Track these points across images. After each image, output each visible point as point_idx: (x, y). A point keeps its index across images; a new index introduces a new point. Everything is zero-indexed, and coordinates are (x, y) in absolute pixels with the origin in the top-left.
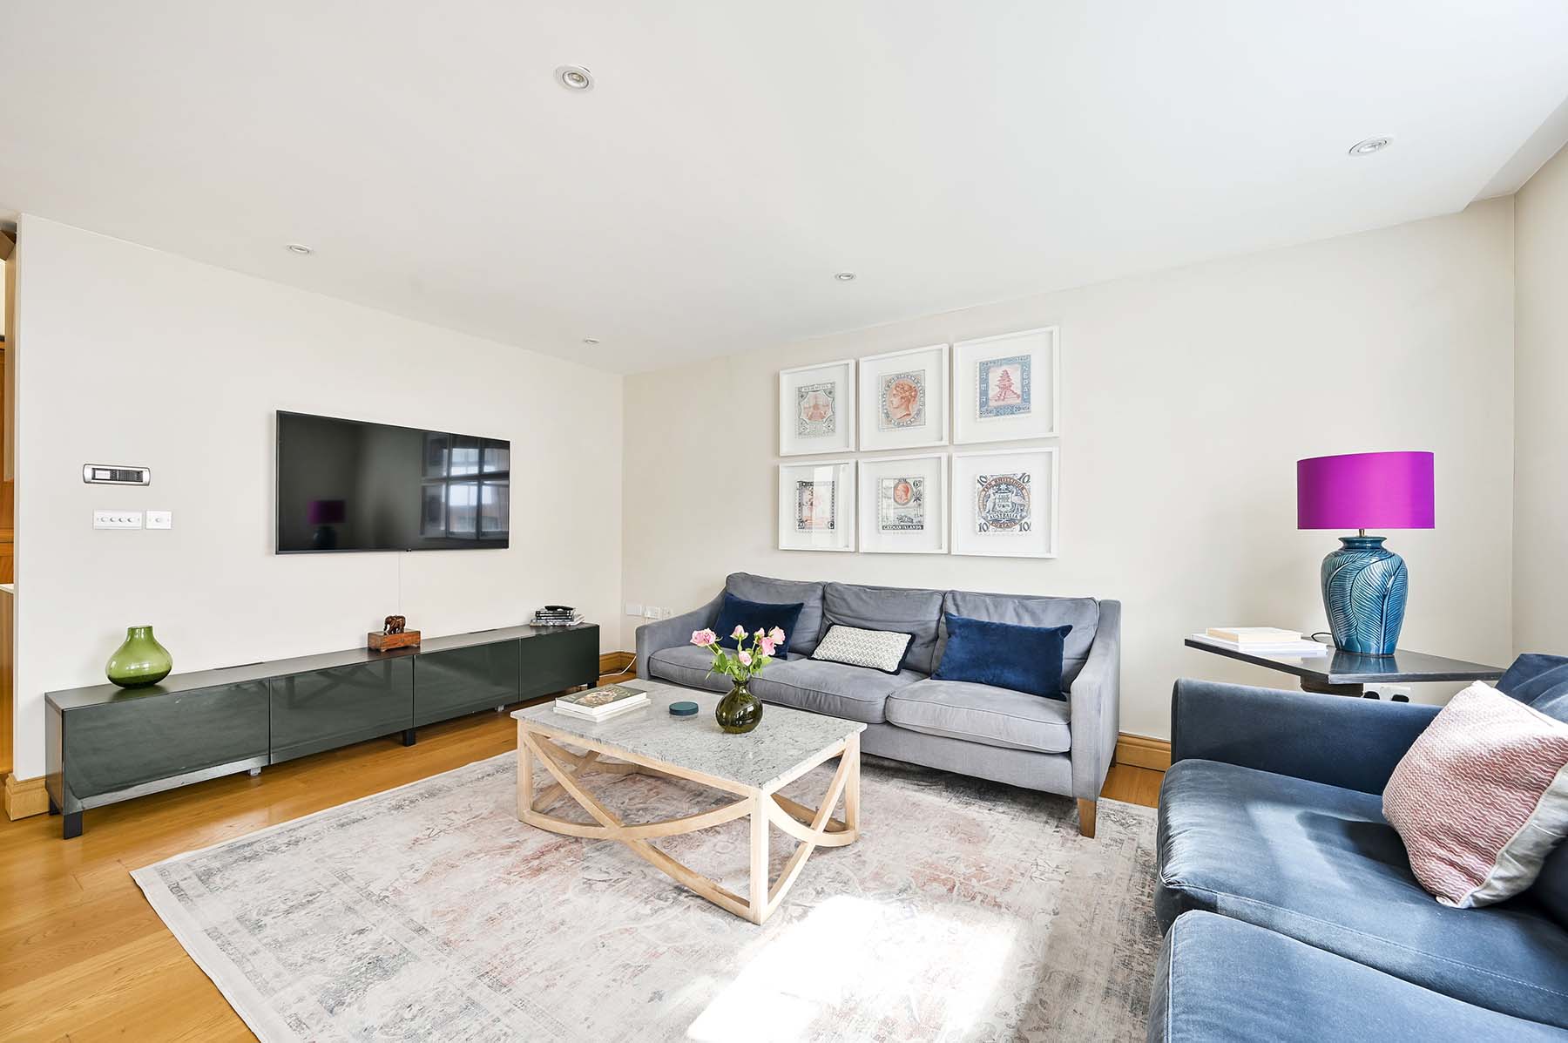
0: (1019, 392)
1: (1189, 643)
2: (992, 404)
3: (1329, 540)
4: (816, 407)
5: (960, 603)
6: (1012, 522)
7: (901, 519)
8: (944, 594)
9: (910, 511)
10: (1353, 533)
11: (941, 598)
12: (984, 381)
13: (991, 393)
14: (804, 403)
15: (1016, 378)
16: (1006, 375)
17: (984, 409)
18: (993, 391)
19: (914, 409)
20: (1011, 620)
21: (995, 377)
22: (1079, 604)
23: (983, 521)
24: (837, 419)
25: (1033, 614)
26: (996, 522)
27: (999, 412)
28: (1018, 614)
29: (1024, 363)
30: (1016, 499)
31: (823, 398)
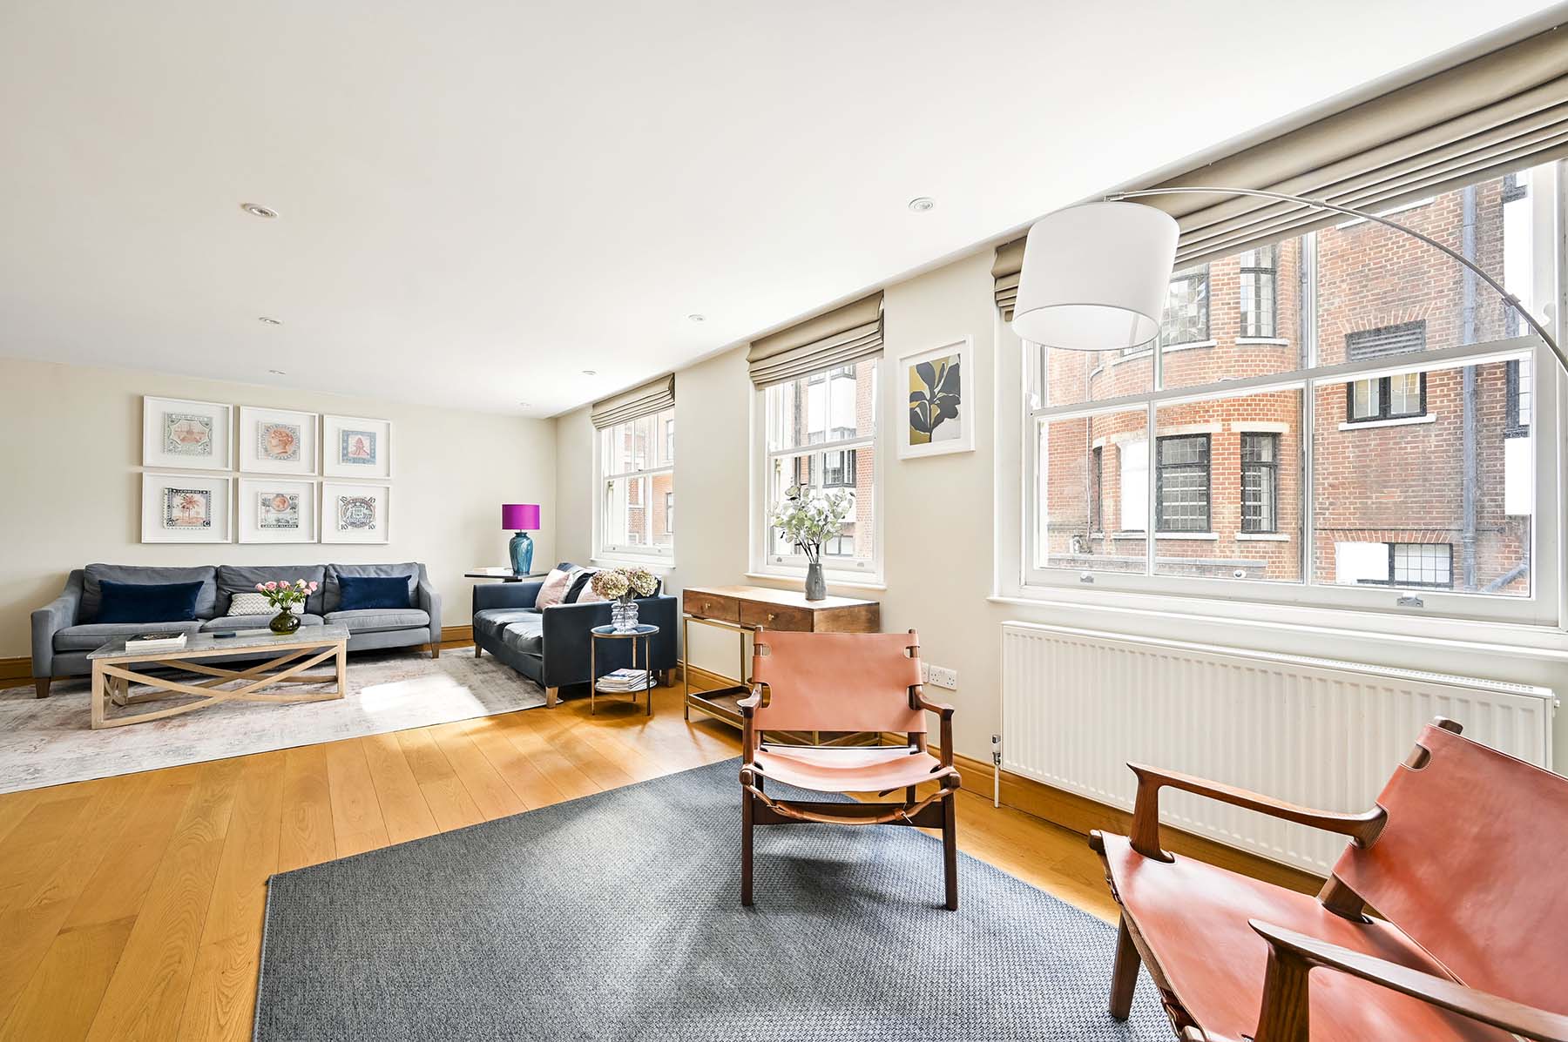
0: (369, 452)
1: (466, 576)
2: (351, 455)
3: (512, 533)
4: (190, 432)
5: (339, 569)
6: (363, 524)
7: (278, 521)
8: (326, 568)
9: (287, 515)
10: (518, 531)
11: (324, 570)
12: (345, 441)
13: (350, 450)
14: (173, 427)
15: (366, 443)
16: (360, 441)
17: (345, 458)
18: (352, 448)
19: (290, 449)
20: (373, 575)
21: (352, 441)
22: (409, 566)
23: (344, 523)
24: (214, 445)
25: (386, 572)
26: (353, 524)
27: (355, 461)
28: (377, 574)
29: (372, 437)
30: (367, 512)
31: (197, 427)
